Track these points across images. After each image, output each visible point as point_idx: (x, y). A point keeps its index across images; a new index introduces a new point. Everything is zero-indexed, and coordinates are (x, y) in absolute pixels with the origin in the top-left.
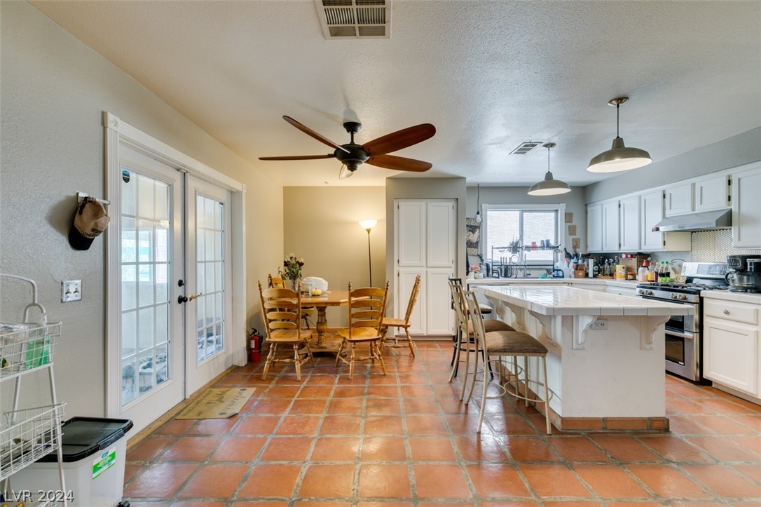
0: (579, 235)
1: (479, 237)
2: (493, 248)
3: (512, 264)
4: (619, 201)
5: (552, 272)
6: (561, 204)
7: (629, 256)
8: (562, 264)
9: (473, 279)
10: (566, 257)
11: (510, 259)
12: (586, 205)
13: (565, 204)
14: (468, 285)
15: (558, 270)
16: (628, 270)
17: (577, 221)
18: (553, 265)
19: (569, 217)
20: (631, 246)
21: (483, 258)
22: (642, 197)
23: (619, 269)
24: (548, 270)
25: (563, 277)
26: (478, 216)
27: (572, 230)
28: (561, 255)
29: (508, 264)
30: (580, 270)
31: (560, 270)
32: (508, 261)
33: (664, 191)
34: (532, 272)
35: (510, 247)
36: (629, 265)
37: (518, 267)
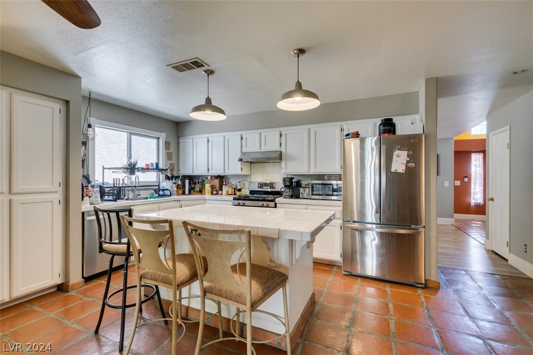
0: (174, 161)
1: (85, 155)
2: (104, 168)
3: (124, 185)
4: (208, 138)
5: (159, 192)
6: (163, 133)
7: (213, 178)
8: (166, 184)
9: (89, 205)
10: (166, 178)
11: (123, 180)
12: (179, 137)
13: (165, 134)
14: (83, 213)
15: (163, 190)
16: (212, 187)
17: (172, 149)
18: (159, 186)
19: (167, 145)
20: (218, 170)
21: (91, 179)
22: (226, 137)
23: (208, 187)
24: (155, 191)
25: (170, 195)
26: (90, 129)
27: (169, 156)
28: (162, 177)
29: (121, 185)
30: (181, 189)
31: (167, 190)
32: (121, 182)
33: (242, 135)
34: (141, 192)
35: (127, 168)
36: (213, 184)
37: (130, 188)
